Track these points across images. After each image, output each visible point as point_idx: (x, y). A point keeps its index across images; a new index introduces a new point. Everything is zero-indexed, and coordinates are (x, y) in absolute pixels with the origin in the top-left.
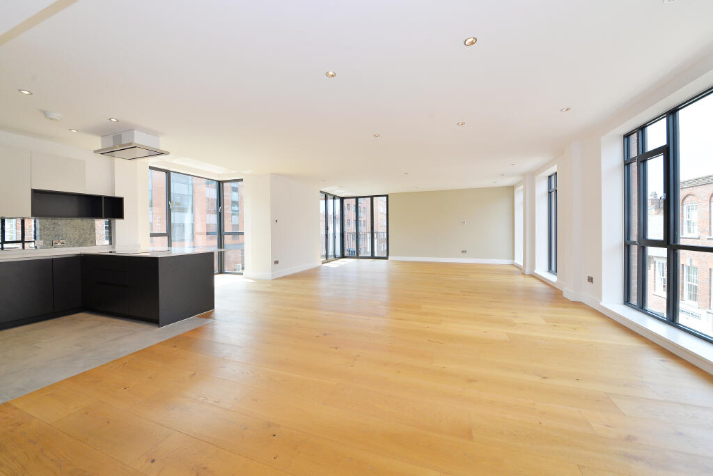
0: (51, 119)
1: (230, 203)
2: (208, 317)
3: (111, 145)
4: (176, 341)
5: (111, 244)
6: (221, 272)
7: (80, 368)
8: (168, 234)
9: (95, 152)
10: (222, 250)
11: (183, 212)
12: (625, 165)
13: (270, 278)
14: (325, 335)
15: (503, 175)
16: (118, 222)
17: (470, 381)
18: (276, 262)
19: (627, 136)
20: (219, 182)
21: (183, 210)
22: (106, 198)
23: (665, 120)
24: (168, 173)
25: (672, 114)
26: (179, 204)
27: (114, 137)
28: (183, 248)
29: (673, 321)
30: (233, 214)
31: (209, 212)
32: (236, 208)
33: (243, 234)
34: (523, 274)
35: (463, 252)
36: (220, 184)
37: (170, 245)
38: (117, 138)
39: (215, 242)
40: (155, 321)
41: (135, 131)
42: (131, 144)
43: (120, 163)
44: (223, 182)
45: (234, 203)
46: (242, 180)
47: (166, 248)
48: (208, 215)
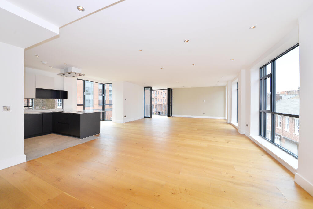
0: (44, 64)
1: (109, 91)
2: (98, 136)
3: (64, 72)
4: (86, 144)
5: (62, 108)
6: (104, 119)
7: (54, 151)
8: (84, 105)
9: (58, 74)
10: (104, 111)
11: (89, 95)
12: (260, 80)
13: (122, 123)
14: (139, 143)
15: (218, 82)
16: (65, 100)
17: (186, 159)
18: (125, 116)
19: (261, 69)
20: (103, 84)
21: (89, 94)
22: (62, 91)
23: (271, 64)
24: (84, 81)
25: (273, 61)
26: (88, 91)
27: (65, 69)
28: (89, 110)
29: (273, 142)
30: (110, 96)
31: (99, 95)
32: (111, 93)
33: (112, 105)
34: (227, 123)
35: (203, 114)
36: (104, 85)
37: (84, 109)
38: (66, 69)
39: (101, 108)
40: (79, 137)
41: (73, 67)
42: (71, 72)
43: (67, 78)
44: (105, 84)
45: (110, 91)
46: (112, 83)
47: (83, 110)
48: (99, 96)
